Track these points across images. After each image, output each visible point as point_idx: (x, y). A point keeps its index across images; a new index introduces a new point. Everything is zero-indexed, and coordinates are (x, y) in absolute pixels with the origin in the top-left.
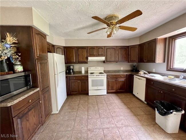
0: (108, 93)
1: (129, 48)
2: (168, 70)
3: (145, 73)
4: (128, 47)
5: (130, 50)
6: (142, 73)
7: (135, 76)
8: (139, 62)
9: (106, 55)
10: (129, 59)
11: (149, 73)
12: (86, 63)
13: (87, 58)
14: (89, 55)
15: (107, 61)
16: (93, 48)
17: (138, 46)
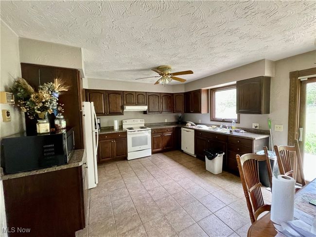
0: (153, 153)
1: (174, 96)
2: (211, 121)
3: (192, 125)
4: (173, 94)
5: (174, 98)
6: (189, 124)
7: (183, 129)
8: (185, 112)
9: (147, 103)
10: (175, 109)
11: (197, 124)
12: (122, 114)
13: (123, 108)
14: (125, 102)
15: (149, 112)
16: (130, 93)
17: (183, 95)
